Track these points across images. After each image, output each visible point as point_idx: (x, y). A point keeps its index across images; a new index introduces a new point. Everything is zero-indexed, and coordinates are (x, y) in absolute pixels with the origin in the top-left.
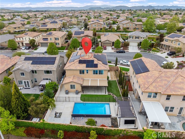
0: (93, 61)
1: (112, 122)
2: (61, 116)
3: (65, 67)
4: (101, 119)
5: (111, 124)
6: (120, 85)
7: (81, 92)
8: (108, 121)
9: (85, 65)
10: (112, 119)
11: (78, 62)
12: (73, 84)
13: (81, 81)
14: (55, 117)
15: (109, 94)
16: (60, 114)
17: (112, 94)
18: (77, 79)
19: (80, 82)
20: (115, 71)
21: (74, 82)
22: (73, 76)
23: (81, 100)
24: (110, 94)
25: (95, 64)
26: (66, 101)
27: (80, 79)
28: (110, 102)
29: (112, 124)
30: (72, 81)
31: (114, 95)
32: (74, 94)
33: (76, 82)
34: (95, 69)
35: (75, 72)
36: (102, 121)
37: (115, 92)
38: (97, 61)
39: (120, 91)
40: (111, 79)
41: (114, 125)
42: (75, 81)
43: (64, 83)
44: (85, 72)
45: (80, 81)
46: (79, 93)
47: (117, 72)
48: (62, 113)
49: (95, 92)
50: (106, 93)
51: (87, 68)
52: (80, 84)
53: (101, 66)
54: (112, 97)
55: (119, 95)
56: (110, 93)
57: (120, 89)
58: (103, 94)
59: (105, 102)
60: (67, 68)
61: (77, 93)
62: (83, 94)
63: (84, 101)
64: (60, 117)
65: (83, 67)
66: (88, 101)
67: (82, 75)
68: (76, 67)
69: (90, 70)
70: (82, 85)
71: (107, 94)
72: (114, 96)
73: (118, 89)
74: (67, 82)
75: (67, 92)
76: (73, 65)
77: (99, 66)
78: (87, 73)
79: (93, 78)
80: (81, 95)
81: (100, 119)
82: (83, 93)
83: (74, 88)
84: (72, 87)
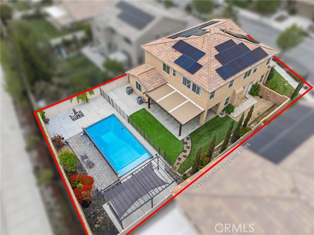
2: (77, 118)
13: (156, 84)
15: (186, 141)
17: (189, 145)
19: (148, 85)
20: (275, 104)
22: (152, 67)
26: (110, 103)
27: (159, 80)
30: (136, 75)
31: (188, 151)
33: (142, 81)
34: (186, 75)
42: (140, 78)
44: (171, 72)
48: (83, 116)
49: (167, 120)
50: (180, 135)
51: (175, 65)
52: (145, 88)
56: (189, 142)
58: (176, 133)
60: (146, 48)
62: (147, 109)
64: (74, 120)
65: (172, 57)
67: (166, 73)
68: (160, 52)
70: (148, 92)
71: (181, 138)
76: (163, 45)
77: (201, 71)
78: (174, 75)
79: (181, 91)
80: (143, 109)
81: (105, 167)
84: (138, 86)
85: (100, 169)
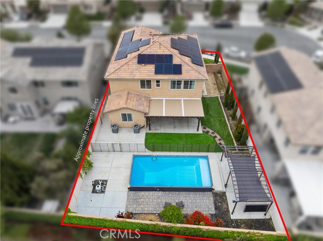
0: (170, 57)
1: (215, 204)
2: (105, 187)
3: (107, 74)
4: (192, 194)
5: (213, 209)
6: (228, 109)
7: (145, 126)
8: (208, 201)
9: (151, 68)
10: (216, 195)
11: (136, 61)
12: (127, 112)
13: (145, 104)
14: (93, 192)
15: (205, 130)
16: (104, 183)
17: (211, 131)
18: (135, 100)
19: (141, 108)
20: (214, 73)
21: (130, 109)
22: (126, 93)
23: (146, 147)
24: (208, 132)
25: (175, 65)
26: (114, 151)
27: (143, 99)
28: (208, 151)
29: (216, 209)
30: (125, 106)
31: (216, 134)
32: (130, 132)
33: (134, 108)
34: (176, 77)
35: (130, 84)
36: (194, 201)
37: (217, 125)
38: (180, 55)
39: (229, 124)
40: (208, 92)
41: (219, 210)
42: (130, 107)
43: (106, 110)
44: (154, 84)
45: (143, 105)
46: (141, 130)
47: (219, 75)
48: (106, 181)
49: (175, 127)
50: (198, 130)
51: (158, 76)
52: (143, 112)
53: (190, 71)
54: (213, 139)
55: (226, 134)
56: (208, 129)
57: (228, 119)
58: (193, 131)
59: (199, 151)
60: (112, 76)
61: (137, 129)
62: (149, 132)
63: (153, 150)
64: (103, 192)
65: (148, 71)
66: (162, 151)
67: (146, 90)
68: (131, 73)
69: (164, 80)
70: (148, 114)
71: (201, 131)
72: (215, 137)
73: (223, 120)
74: (113, 108)
75: (116, 129)
76: (126, 66)
77: (184, 69)
78: (158, 85)
79: (171, 96)
80: (147, 134)
81: (191, 196)
82: (150, 130)
83: (130, 119)
84: (126, 117)
85: (190, 201)
